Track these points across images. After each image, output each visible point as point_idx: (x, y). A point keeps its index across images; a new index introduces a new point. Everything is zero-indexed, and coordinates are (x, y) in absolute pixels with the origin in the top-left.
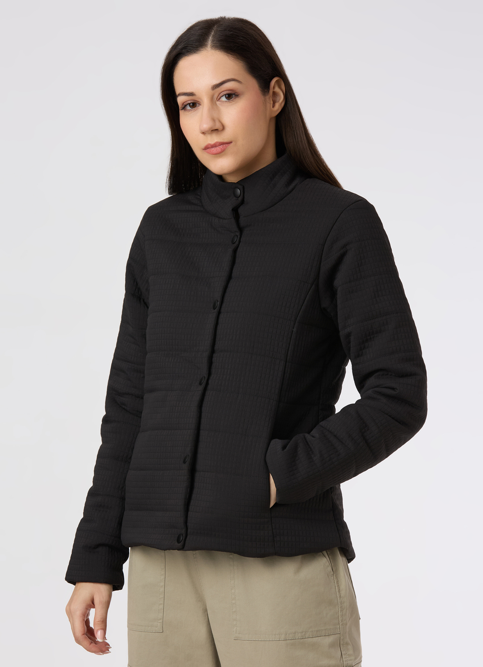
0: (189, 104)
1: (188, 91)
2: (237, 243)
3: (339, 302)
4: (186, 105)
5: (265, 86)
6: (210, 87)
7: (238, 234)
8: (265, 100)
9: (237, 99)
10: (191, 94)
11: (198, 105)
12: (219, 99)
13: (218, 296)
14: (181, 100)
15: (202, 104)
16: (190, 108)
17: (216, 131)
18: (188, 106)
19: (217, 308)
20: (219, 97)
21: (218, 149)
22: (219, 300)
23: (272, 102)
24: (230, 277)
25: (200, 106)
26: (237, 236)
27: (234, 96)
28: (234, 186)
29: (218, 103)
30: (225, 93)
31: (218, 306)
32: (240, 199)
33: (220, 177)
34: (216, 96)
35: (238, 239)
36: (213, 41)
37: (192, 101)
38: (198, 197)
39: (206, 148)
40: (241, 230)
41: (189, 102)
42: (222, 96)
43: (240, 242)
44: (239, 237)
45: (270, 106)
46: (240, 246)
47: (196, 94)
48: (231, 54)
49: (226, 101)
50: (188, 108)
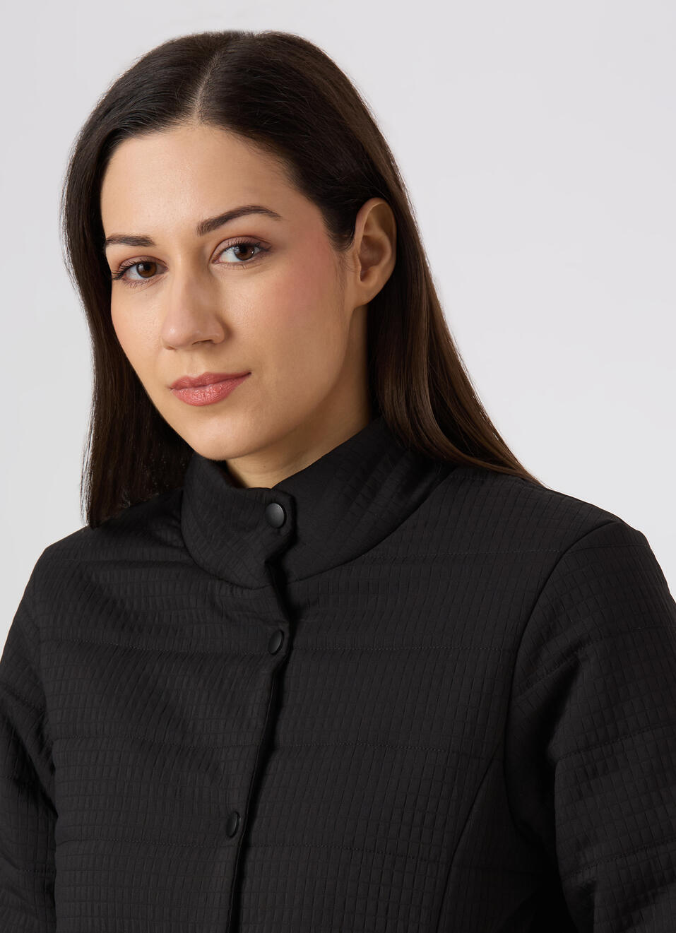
0: (137, 264)
1: (135, 232)
2: (283, 651)
3: (559, 801)
4: (128, 268)
5: (342, 227)
6: (194, 226)
7: (285, 627)
8: (342, 263)
9: (266, 260)
10: (143, 241)
11: (159, 268)
12: (216, 259)
13: (237, 800)
14: (114, 253)
15: (171, 268)
16: (139, 278)
17: (208, 345)
18: (134, 270)
19: (237, 835)
20: (217, 252)
21: (210, 391)
22: (242, 811)
23: (360, 267)
24: (268, 747)
25: (167, 274)
26: (283, 633)
27: (257, 250)
28: (263, 497)
29: (215, 267)
30: (234, 241)
31: (240, 829)
32: (284, 531)
33: (222, 466)
34: (209, 249)
35: (286, 641)
36: (206, 100)
37: (144, 259)
38: (174, 523)
39: (178, 386)
40: (292, 613)
41: (136, 260)
42: (225, 250)
43: (290, 648)
44: (287, 635)
45: (356, 278)
46: (292, 659)
47: (157, 241)
48: (254, 139)
49: (235, 264)
50: (134, 275)
